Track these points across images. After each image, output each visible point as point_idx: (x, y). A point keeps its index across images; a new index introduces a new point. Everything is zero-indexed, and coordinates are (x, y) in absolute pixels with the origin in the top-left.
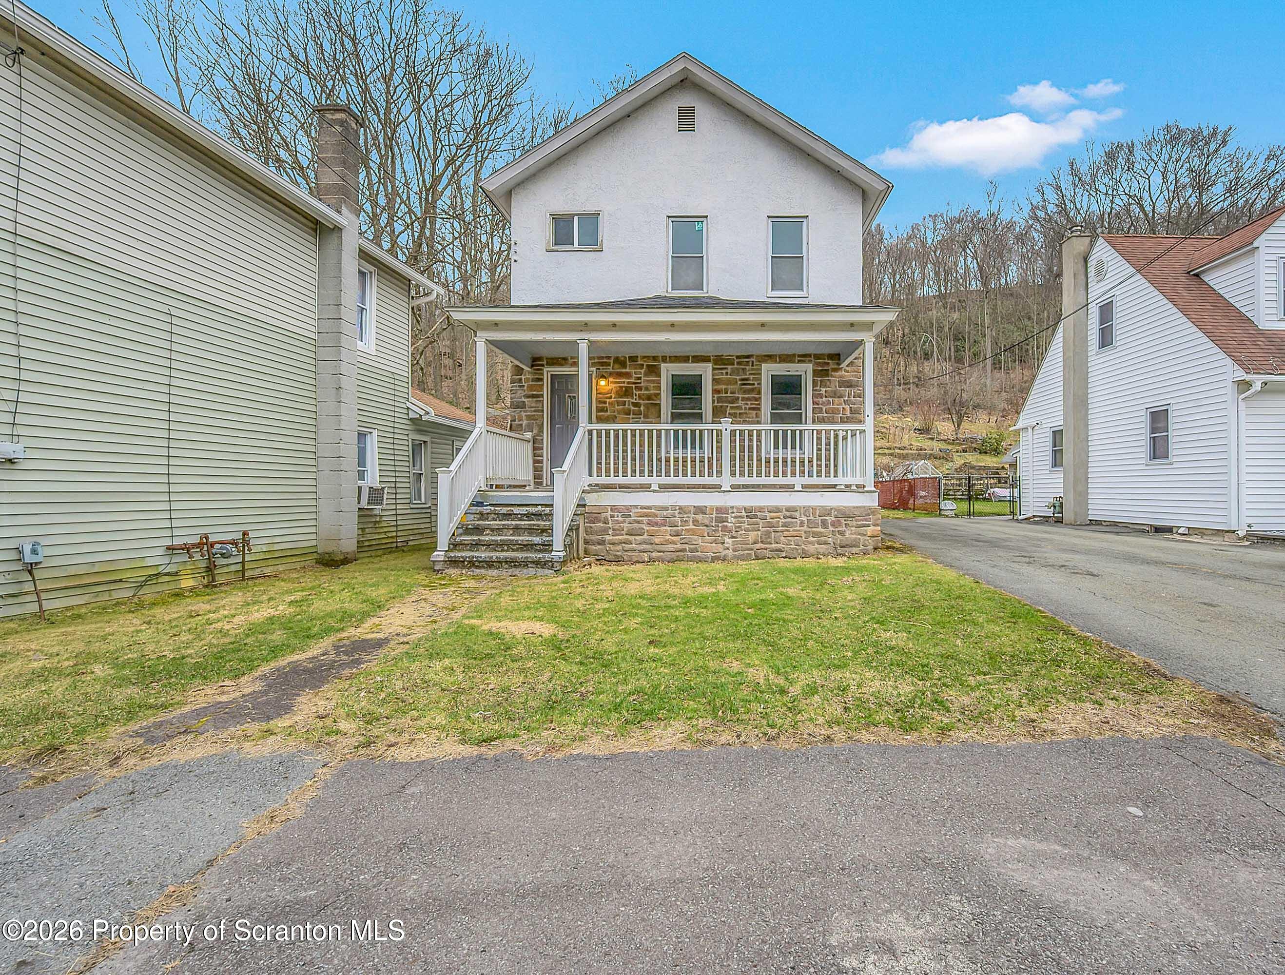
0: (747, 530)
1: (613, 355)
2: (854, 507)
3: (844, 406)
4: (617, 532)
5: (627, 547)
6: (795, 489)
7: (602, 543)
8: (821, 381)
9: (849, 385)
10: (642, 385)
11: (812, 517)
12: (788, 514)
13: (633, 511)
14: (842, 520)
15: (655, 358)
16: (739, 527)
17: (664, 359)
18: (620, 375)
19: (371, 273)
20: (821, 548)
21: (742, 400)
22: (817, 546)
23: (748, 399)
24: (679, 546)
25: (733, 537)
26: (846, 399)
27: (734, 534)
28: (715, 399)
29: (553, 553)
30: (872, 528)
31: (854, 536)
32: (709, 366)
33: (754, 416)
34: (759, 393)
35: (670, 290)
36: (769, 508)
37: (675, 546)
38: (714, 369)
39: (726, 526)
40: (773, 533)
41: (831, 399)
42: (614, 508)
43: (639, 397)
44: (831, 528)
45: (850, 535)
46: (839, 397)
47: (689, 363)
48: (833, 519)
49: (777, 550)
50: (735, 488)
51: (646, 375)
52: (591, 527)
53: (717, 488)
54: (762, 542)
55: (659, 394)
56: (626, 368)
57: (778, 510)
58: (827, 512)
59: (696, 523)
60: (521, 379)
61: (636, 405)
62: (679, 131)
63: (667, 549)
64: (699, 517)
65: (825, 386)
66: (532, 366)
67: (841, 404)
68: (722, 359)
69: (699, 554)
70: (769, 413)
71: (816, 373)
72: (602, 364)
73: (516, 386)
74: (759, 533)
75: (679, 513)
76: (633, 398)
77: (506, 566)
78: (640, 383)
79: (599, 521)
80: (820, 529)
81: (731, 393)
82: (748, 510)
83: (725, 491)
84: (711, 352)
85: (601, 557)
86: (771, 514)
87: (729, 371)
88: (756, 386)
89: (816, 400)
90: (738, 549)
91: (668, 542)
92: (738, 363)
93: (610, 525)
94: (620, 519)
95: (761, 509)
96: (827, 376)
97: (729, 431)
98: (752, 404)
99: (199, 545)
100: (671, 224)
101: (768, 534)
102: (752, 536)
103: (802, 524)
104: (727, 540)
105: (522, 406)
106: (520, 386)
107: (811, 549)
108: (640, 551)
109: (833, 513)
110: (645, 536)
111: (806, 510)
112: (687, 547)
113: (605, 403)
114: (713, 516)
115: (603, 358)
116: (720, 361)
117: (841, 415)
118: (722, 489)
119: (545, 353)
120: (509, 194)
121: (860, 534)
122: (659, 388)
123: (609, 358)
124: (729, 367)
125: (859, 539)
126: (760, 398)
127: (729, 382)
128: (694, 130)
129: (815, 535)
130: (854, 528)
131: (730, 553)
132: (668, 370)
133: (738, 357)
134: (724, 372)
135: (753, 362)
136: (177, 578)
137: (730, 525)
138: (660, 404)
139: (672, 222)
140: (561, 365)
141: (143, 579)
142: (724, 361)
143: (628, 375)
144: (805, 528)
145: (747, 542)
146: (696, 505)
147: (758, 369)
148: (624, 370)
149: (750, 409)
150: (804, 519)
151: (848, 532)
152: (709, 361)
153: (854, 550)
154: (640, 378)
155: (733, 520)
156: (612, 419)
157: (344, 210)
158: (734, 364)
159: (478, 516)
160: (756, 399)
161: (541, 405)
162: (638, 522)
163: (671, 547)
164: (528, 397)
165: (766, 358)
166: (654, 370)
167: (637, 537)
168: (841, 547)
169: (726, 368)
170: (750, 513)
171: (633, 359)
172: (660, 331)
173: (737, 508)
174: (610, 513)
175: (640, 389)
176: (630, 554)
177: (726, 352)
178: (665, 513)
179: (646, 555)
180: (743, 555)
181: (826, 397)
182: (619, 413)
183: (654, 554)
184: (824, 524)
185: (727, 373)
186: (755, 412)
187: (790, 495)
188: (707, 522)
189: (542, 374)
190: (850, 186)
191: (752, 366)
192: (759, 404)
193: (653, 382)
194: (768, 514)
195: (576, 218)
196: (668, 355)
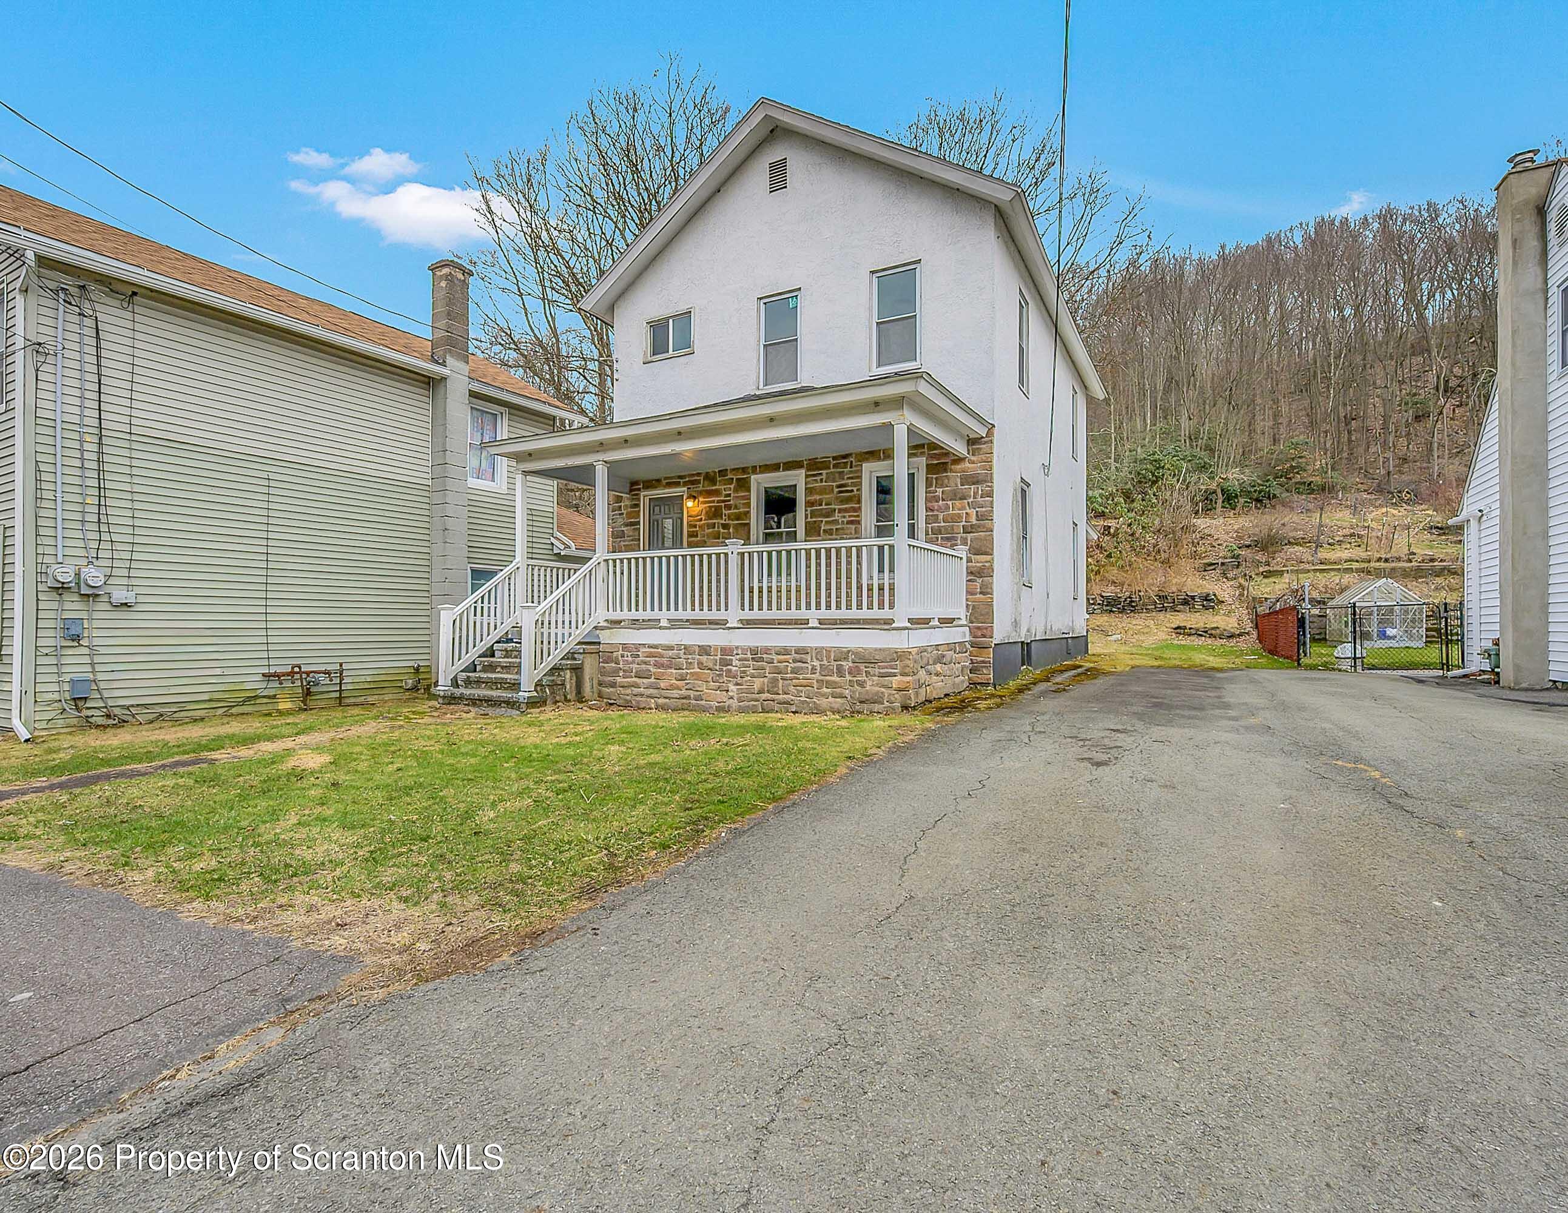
0: (753, 676)
1: (703, 471)
2: (876, 650)
3: (968, 511)
4: (627, 673)
5: (636, 690)
6: (810, 625)
7: (613, 685)
8: (936, 479)
9: (975, 480)
10: (731, 502)
11: (825, 662)
12: (798, 656)
13: (641, 650)
14: (862, 667)
15: (744, 470)
16: (744, 672)
17: (754, 470)
18: (710, 493)
19: (502, 413)
20: (835, 702)
21: (839, 512)
22: (831, 699)
23: (846, 510)
24: (684, 692)
25: (737, 684)
26: (970, 501)
27: (739, 680)
28: (809, 512)
29: (520, 694)
30: (899, 678)
31: (877, 689)
32: (802, 472)
33: (853, 532)
34: (859, 502)
35: (761, 387)
36: (777, 649)
37: (680, 692)
38: (807, 476)
39: (730, 671)
40: (781, 681)
41: (950, 503)
42: (625, 647)
43: (729, 517)
44: (848, 677)
45: (872, 686)
46: (961, 499)
47: (779, 471)
48: (851, 664)
49: (784, 703)
50: (747, 624)
51: (736, 490)
52: (604, 667)
53: (720, 624)
54: (768, 692)
55: (749, 512)
56: (715, 485)
57: (785, 651)
58: (843, 655)
59: (700, 665)
60: (620, 507)
61: (725, 526)
62: (771, 192)
63: (672, 696)
64: (704, 658)
65: (942, 486)
66: (631, 491)
67: (963, 508)
68: (816, 463)
69: (703, 702)
70: (873, 526)
71: (930, 469)
72: (693, 482)
73: (616, 515)
74: (766, 680)
75: (685, 654)
76: (722, 519)
77: (485, 705)
78: (729, 501)
79: (612, 661)
80: (835, 678)
81: (826, 505)
82: (754, 651)
83: (730, 628)
84: (804, 454)
85: (612, 701)
86: (780, 657)
87: (824, 477)
88: (855, 492)
89: (929, 504)
90: (743, 699)
91: (672, 687)
92: (835, 466)
93: (621, 666)
94: (630, 659)
95: (767, 650)
96: (946, 471)
97: (735, 553)
98: (850, 516)
99: (292, 674)
100: (763, 307)
101: (775, 681)
102: (758, 683)
103: (814, 668)
104: (732, 687)
105: (622, 535)
106: (620, 514)
107: (824, 702)
108: (648, 697)
109: (851, 657)
110: (652, 680)
111: (819, 651)
112: (692, 693)
113: (695, 526)
114: (718, 658)
115: (693, 475)
116: (814, 466)
117: (964, 523)
118: (728, 625)
119: (642, 474)
120: (611, 308)
121: (883, 686)
122: (748, 505)
123: (699, 474)
124: (824, 472)
125: (882, 693)
126: (860, 508)
127: (823, 490)
128: (786, 187)
129: (829, 684)
130: (877, 678)
131: (734, 703)
132: (760, 482)
133: (834, 458)
134: (818, 478)
135: (852, 462)
136: (275, 701)
137: (735, 668)
138: (749, 524)
139: (765, 303)
140: (655, 487)
141: (241, 700)
142: (819, 465)
143: (717, 493)
144: (817, 676)
145: (752, 691)
146: (700, 644)
147: (856, 472)
148: (714, 488)
149: (849, 522)
150: (816, 663)
151: (869, 683)
152: (802, 467)
153: (877, 707)
154: (729, 495)
155: (738, 663)
156: (703, 544)
157: (450, 360)
158: (829, 468)
159: (504, 653)
160: (855, 510)
161: (637, 534)
162: (645, 663)
163: (675, 693)
164: (626, 525)
165: (867, 456)
166: (743, 485)
167: (645, 681)
168: (861, 702)
169: (821, 474)
170: (756, 654)
171: (722, 473)
172: (666, 442)
173: (743, 649)
174: (621, 652)
175: (729, 507)
176: (639, 698)
177: (820, 453)
178: (670, 653)
179: (653, 701)
180: (748, 707)
181: (943, 500)
182: (708, 537)
183: (661, 701)
184: (840, 672)
185: (821, 480)
186: (853, 527)
187: (801, 633)
188: (711, 665)
189: (639, 500)
190: (977, 205)
191: (851, 467)
192: (858, 516)
193: (743, 498)
194: (776, 657)
195: (671, 321)
196: (757, 464)
